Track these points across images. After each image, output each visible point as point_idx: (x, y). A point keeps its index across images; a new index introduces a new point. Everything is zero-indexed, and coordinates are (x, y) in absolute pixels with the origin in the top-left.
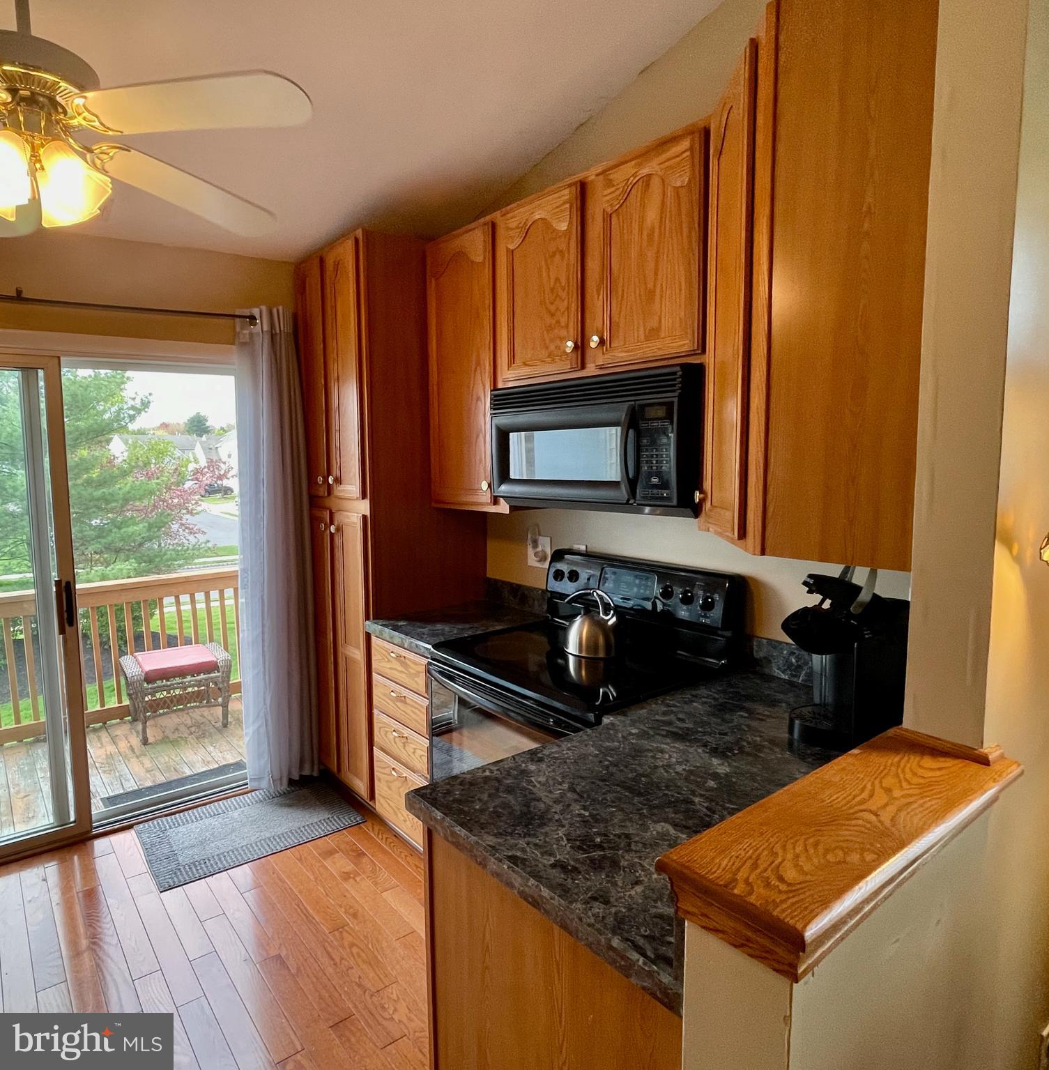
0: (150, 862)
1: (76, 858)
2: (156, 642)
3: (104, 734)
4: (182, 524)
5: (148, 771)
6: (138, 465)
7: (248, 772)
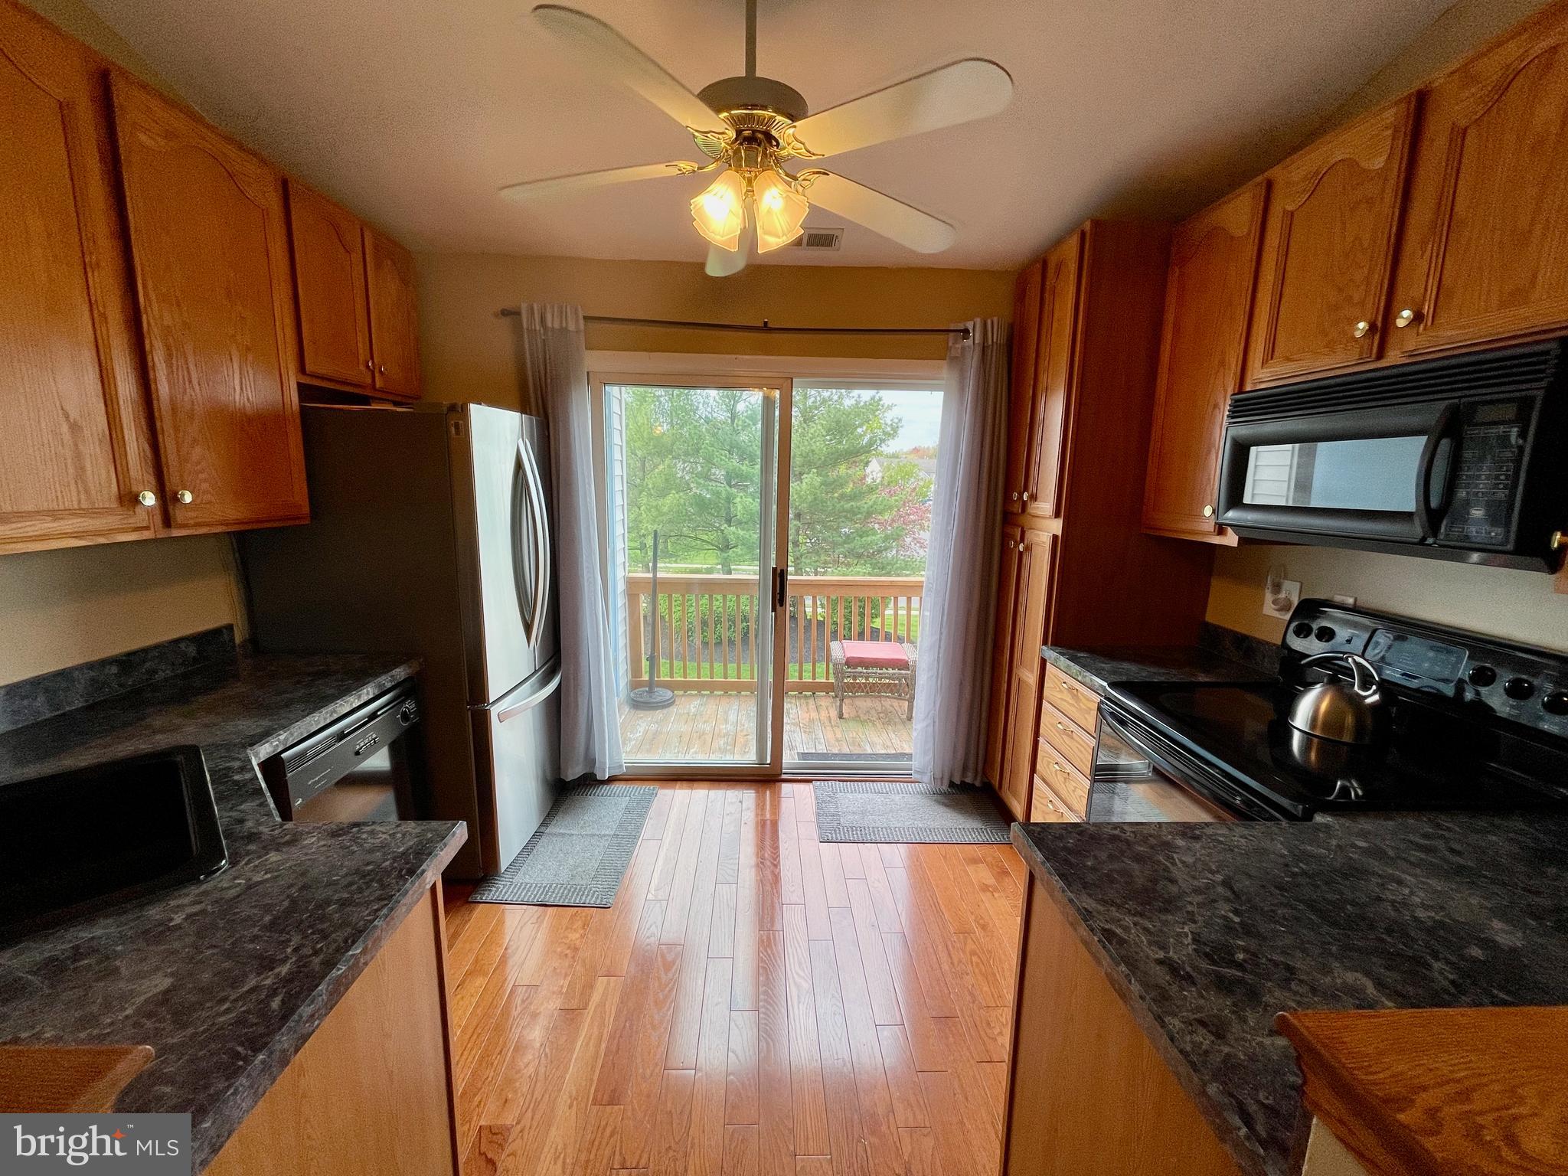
0: (818, 814)
1: (768, 792)
2: (875, 635)
3: (811, 701)
4: (914, 539)
5: (837, 740)
6: (889, 484)
7: (915, 764)
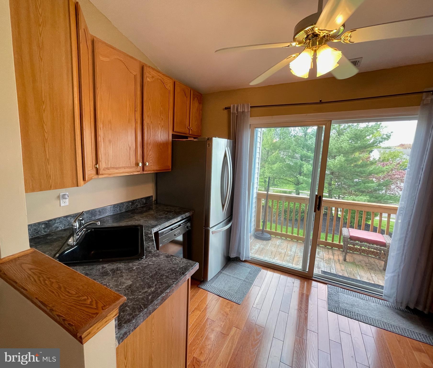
0: (328, 298)
1: (306, 283)
3: (330, 251)
4: (397, 186)
5: (342, 270)
6: (383, 161)
7: (385, 291)
